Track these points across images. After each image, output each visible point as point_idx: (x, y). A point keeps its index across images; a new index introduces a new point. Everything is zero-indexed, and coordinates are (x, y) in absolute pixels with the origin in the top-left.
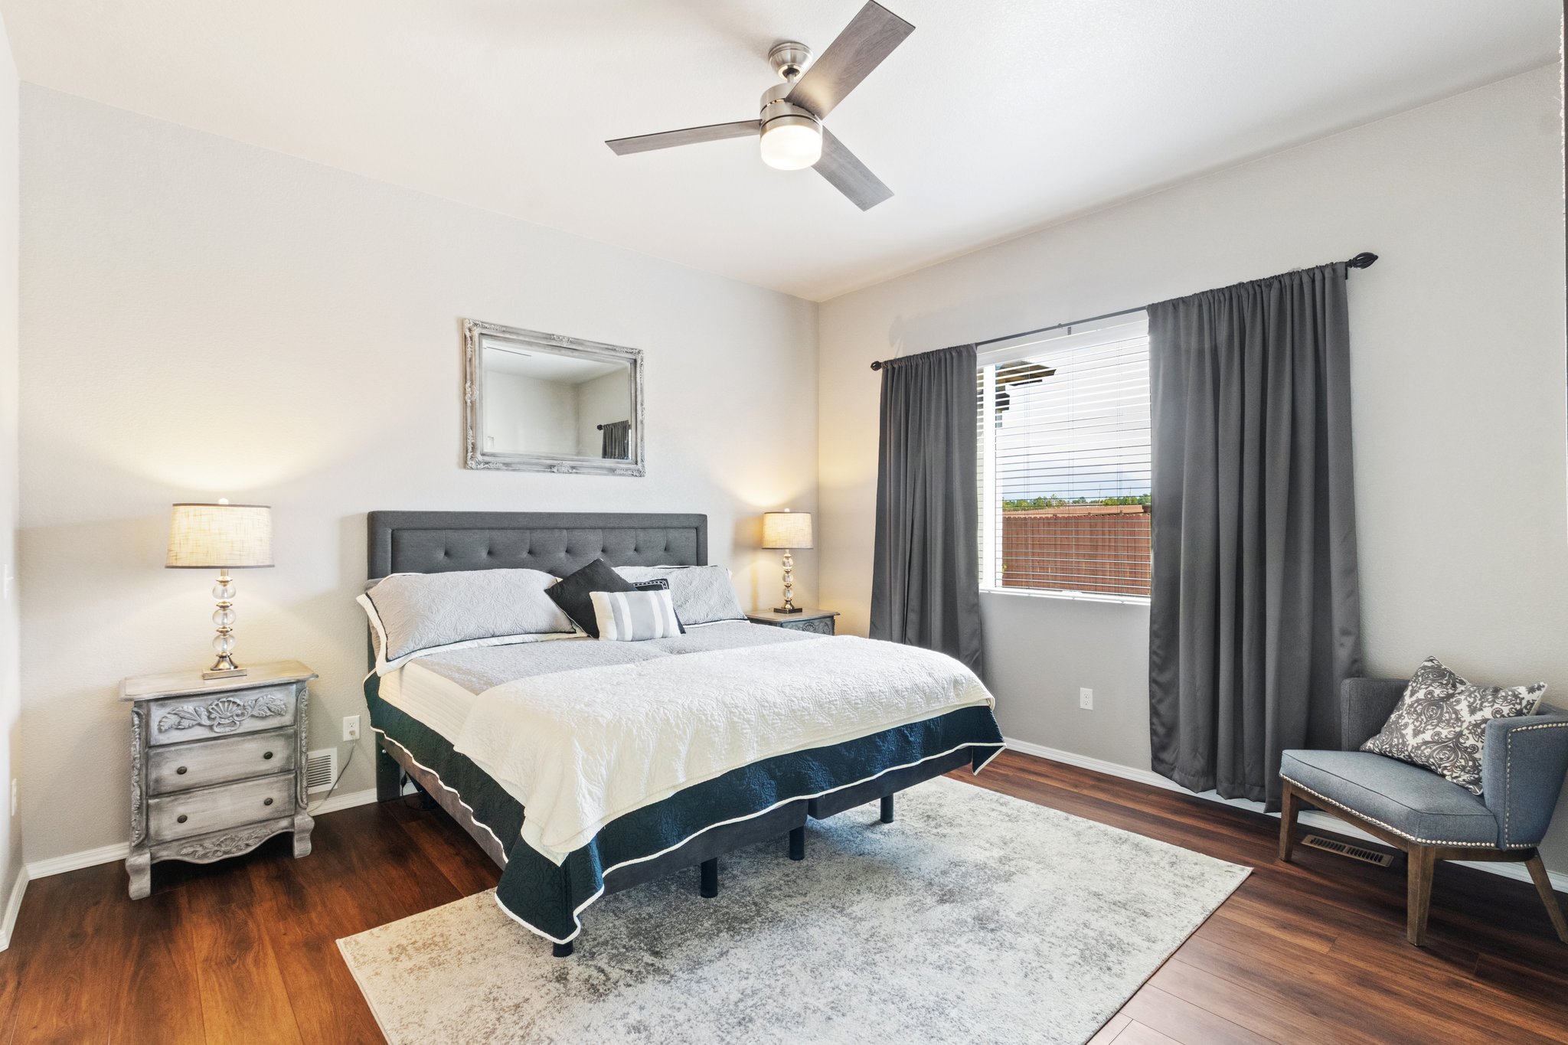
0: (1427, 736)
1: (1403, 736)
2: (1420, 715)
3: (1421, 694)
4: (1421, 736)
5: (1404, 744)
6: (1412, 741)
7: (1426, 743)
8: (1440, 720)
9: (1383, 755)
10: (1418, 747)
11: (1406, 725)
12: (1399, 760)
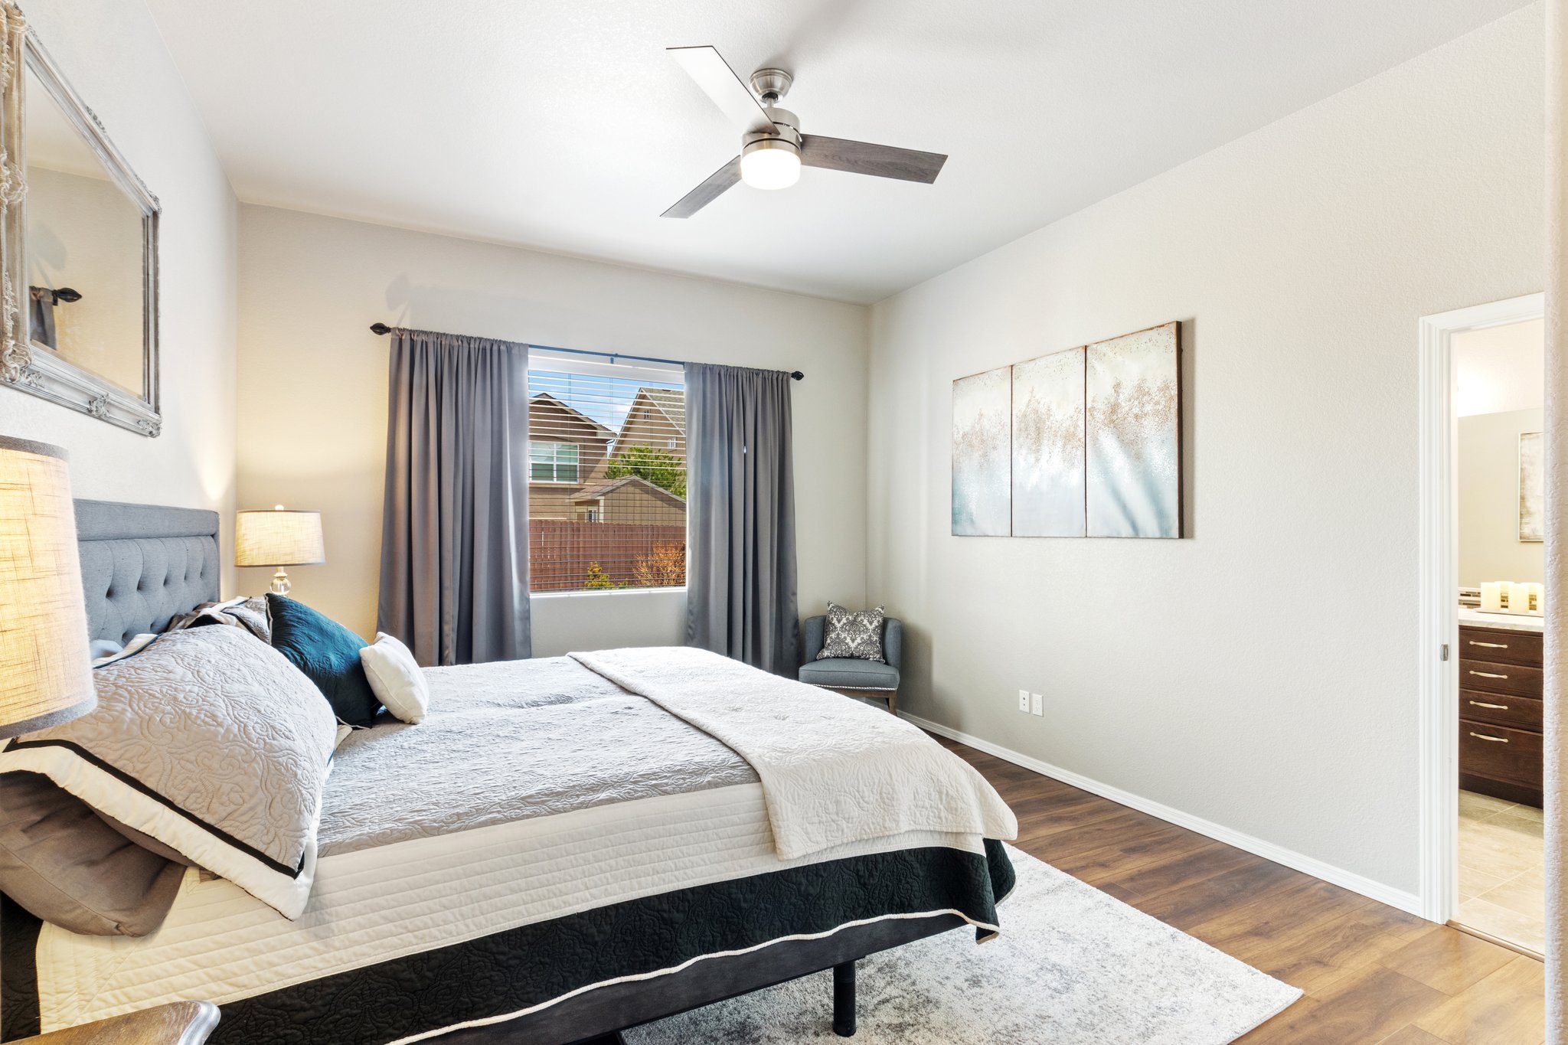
0: (859, 640)
1: (847, 644)
2: (849, 631)
3: (844, 620)
4: (856, 641)
5: (849, 647)
6: (853, 645)
7: (859, 644)
8: (860, 632)
9: (836, 657)
10: (857, 648)
11: (845, 638)
12: (845, 657)
